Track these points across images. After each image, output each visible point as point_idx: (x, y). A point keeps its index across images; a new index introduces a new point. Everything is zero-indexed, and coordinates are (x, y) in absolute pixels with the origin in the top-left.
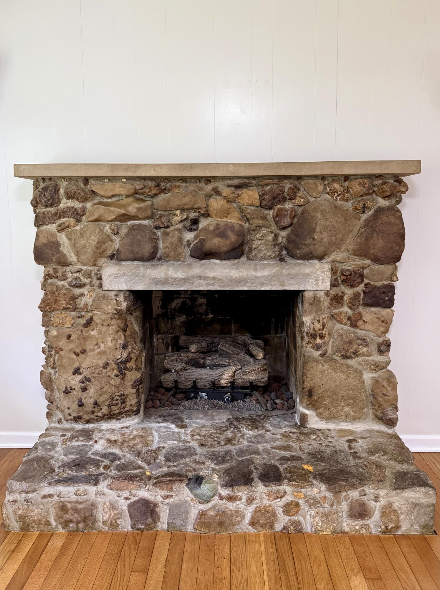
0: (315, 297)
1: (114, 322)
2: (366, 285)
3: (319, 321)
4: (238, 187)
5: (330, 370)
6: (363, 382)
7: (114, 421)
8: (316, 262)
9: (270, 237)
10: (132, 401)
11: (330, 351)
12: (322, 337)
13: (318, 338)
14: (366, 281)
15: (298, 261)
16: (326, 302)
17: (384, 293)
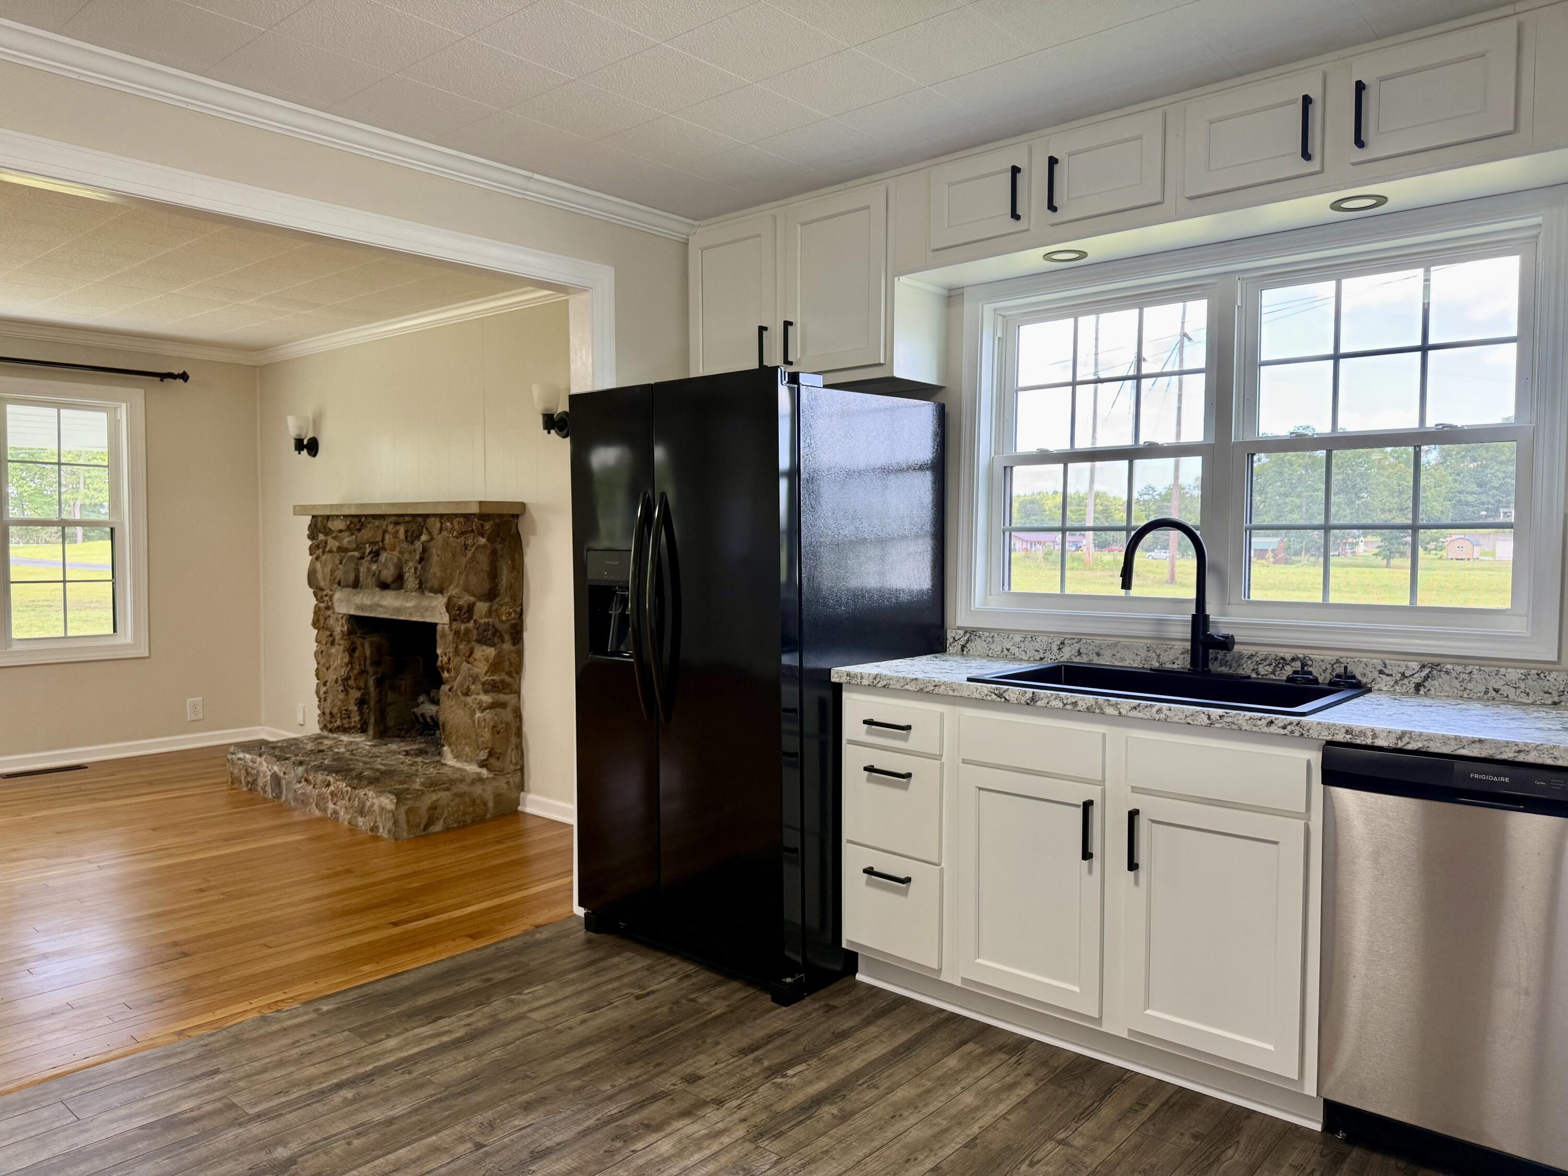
0: (443, 628)
1: (342, 642)
2: (475, 621)
3: (445, 654)
4: (397, 523)
5: (456, 707)
6: (474, 721)
7: (347, 735)
8: (440, 595)
9: (413, 570)
10: (356, 718)
11: (455, 687)
12: (448, 671)
13: (445, 672)
14: (475, 618)
15: (431, 595)
16: (450, 637)
17: (485, 631)
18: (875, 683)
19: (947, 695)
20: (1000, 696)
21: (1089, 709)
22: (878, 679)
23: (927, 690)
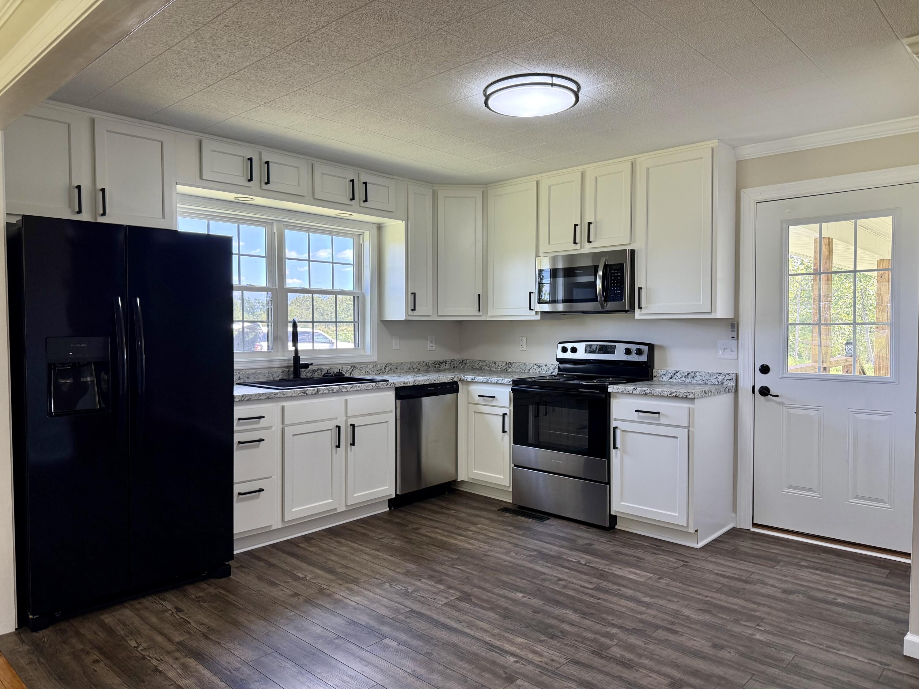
18: (243, 399)
19: (281, 397)
20: (304, 393)
21: (338, 392)
22: (244, 397)
23: (271, 397)
